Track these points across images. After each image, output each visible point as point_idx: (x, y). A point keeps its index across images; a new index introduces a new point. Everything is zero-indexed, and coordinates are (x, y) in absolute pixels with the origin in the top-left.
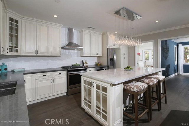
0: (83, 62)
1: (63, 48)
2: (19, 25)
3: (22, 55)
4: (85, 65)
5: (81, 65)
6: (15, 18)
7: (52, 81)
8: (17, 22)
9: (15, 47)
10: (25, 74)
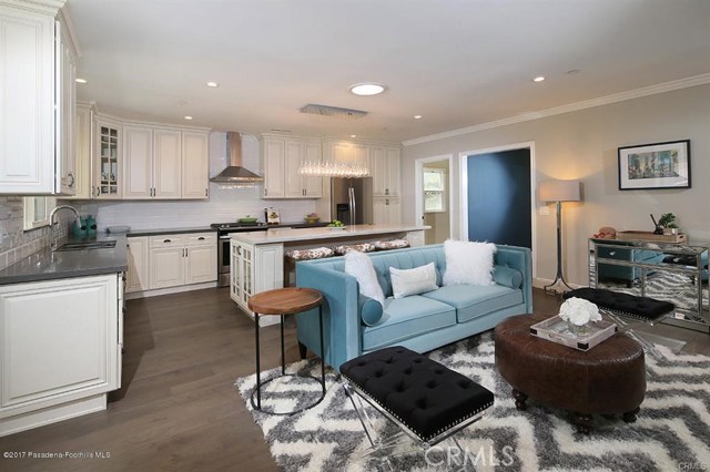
0: (266, 214)
1: (212, 180)
2: (119, 138)
3: (124, 198)
4: (270, 220)
5: (262, 220)
6: (110, 126)
7: (185, 253)
8: (114, 132)
9: (112, 183)
10: (128, 236)
